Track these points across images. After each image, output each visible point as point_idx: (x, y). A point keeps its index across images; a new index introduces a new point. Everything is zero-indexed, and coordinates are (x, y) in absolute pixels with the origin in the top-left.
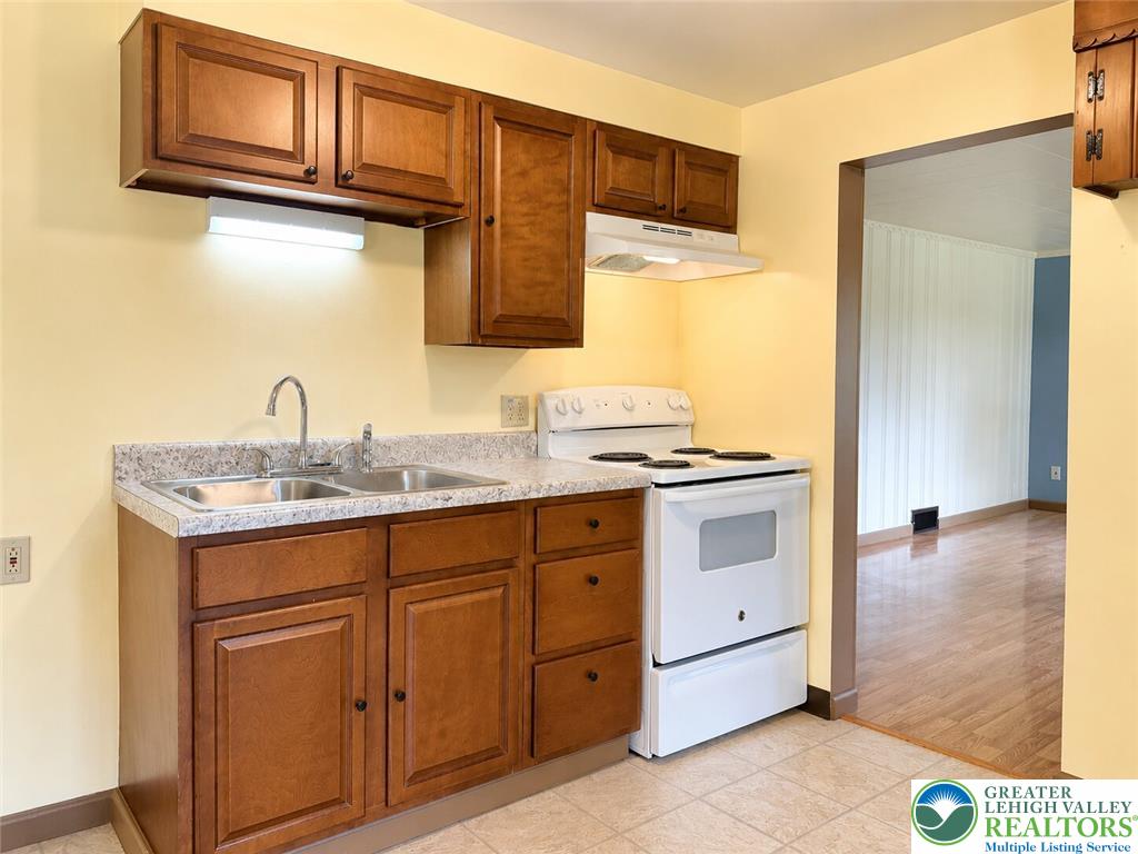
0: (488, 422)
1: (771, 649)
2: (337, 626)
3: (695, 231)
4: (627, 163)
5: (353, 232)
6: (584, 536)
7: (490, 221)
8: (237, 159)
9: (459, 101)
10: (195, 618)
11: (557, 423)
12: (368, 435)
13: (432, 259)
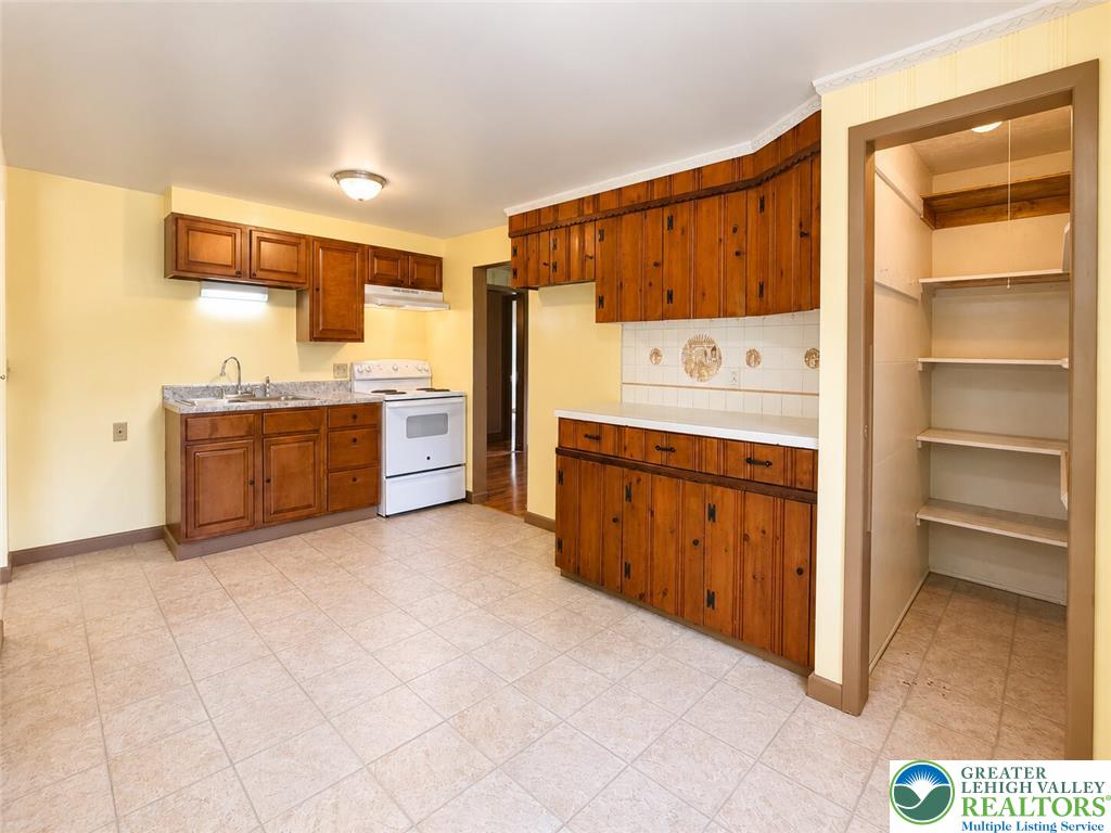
0: (328, 376)
1: (446, 473)
2: (241, 451)
3: (420, 291)
4: (384, 263)
5: (264, 293)
6: (350, 422)
7: (318, 290)
8: (209, 270)
9: (303, 241)
10: (188, 444)
11: (357, 376)
12: (268, 381)
13: (299, 305)
